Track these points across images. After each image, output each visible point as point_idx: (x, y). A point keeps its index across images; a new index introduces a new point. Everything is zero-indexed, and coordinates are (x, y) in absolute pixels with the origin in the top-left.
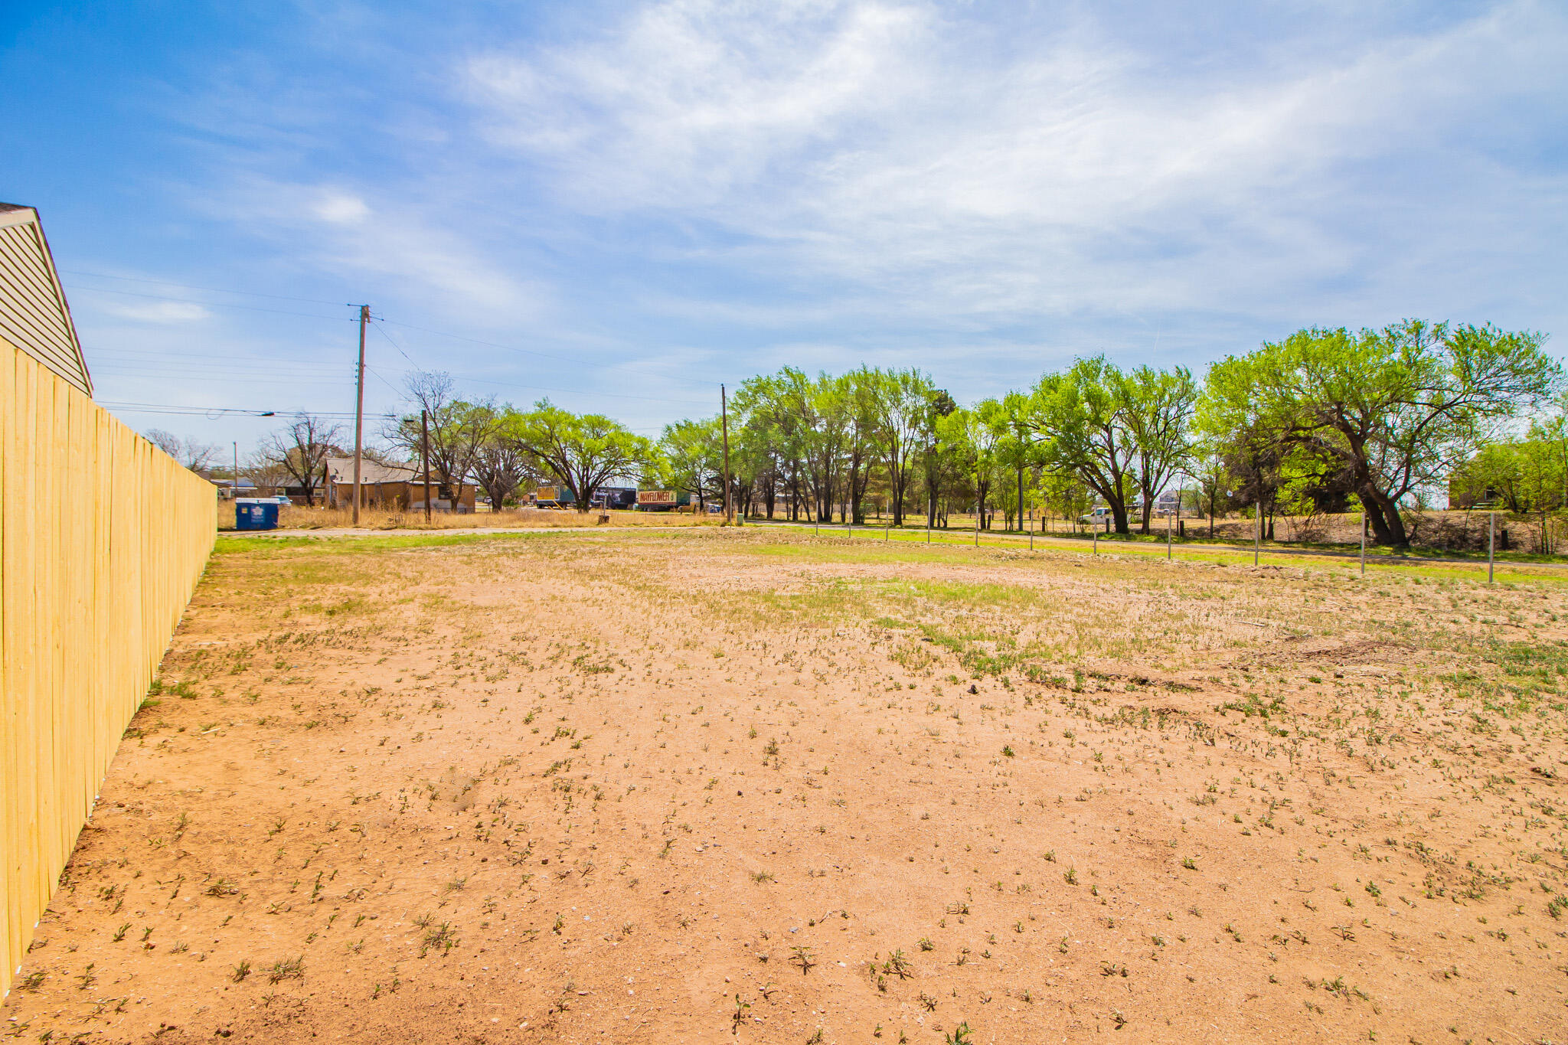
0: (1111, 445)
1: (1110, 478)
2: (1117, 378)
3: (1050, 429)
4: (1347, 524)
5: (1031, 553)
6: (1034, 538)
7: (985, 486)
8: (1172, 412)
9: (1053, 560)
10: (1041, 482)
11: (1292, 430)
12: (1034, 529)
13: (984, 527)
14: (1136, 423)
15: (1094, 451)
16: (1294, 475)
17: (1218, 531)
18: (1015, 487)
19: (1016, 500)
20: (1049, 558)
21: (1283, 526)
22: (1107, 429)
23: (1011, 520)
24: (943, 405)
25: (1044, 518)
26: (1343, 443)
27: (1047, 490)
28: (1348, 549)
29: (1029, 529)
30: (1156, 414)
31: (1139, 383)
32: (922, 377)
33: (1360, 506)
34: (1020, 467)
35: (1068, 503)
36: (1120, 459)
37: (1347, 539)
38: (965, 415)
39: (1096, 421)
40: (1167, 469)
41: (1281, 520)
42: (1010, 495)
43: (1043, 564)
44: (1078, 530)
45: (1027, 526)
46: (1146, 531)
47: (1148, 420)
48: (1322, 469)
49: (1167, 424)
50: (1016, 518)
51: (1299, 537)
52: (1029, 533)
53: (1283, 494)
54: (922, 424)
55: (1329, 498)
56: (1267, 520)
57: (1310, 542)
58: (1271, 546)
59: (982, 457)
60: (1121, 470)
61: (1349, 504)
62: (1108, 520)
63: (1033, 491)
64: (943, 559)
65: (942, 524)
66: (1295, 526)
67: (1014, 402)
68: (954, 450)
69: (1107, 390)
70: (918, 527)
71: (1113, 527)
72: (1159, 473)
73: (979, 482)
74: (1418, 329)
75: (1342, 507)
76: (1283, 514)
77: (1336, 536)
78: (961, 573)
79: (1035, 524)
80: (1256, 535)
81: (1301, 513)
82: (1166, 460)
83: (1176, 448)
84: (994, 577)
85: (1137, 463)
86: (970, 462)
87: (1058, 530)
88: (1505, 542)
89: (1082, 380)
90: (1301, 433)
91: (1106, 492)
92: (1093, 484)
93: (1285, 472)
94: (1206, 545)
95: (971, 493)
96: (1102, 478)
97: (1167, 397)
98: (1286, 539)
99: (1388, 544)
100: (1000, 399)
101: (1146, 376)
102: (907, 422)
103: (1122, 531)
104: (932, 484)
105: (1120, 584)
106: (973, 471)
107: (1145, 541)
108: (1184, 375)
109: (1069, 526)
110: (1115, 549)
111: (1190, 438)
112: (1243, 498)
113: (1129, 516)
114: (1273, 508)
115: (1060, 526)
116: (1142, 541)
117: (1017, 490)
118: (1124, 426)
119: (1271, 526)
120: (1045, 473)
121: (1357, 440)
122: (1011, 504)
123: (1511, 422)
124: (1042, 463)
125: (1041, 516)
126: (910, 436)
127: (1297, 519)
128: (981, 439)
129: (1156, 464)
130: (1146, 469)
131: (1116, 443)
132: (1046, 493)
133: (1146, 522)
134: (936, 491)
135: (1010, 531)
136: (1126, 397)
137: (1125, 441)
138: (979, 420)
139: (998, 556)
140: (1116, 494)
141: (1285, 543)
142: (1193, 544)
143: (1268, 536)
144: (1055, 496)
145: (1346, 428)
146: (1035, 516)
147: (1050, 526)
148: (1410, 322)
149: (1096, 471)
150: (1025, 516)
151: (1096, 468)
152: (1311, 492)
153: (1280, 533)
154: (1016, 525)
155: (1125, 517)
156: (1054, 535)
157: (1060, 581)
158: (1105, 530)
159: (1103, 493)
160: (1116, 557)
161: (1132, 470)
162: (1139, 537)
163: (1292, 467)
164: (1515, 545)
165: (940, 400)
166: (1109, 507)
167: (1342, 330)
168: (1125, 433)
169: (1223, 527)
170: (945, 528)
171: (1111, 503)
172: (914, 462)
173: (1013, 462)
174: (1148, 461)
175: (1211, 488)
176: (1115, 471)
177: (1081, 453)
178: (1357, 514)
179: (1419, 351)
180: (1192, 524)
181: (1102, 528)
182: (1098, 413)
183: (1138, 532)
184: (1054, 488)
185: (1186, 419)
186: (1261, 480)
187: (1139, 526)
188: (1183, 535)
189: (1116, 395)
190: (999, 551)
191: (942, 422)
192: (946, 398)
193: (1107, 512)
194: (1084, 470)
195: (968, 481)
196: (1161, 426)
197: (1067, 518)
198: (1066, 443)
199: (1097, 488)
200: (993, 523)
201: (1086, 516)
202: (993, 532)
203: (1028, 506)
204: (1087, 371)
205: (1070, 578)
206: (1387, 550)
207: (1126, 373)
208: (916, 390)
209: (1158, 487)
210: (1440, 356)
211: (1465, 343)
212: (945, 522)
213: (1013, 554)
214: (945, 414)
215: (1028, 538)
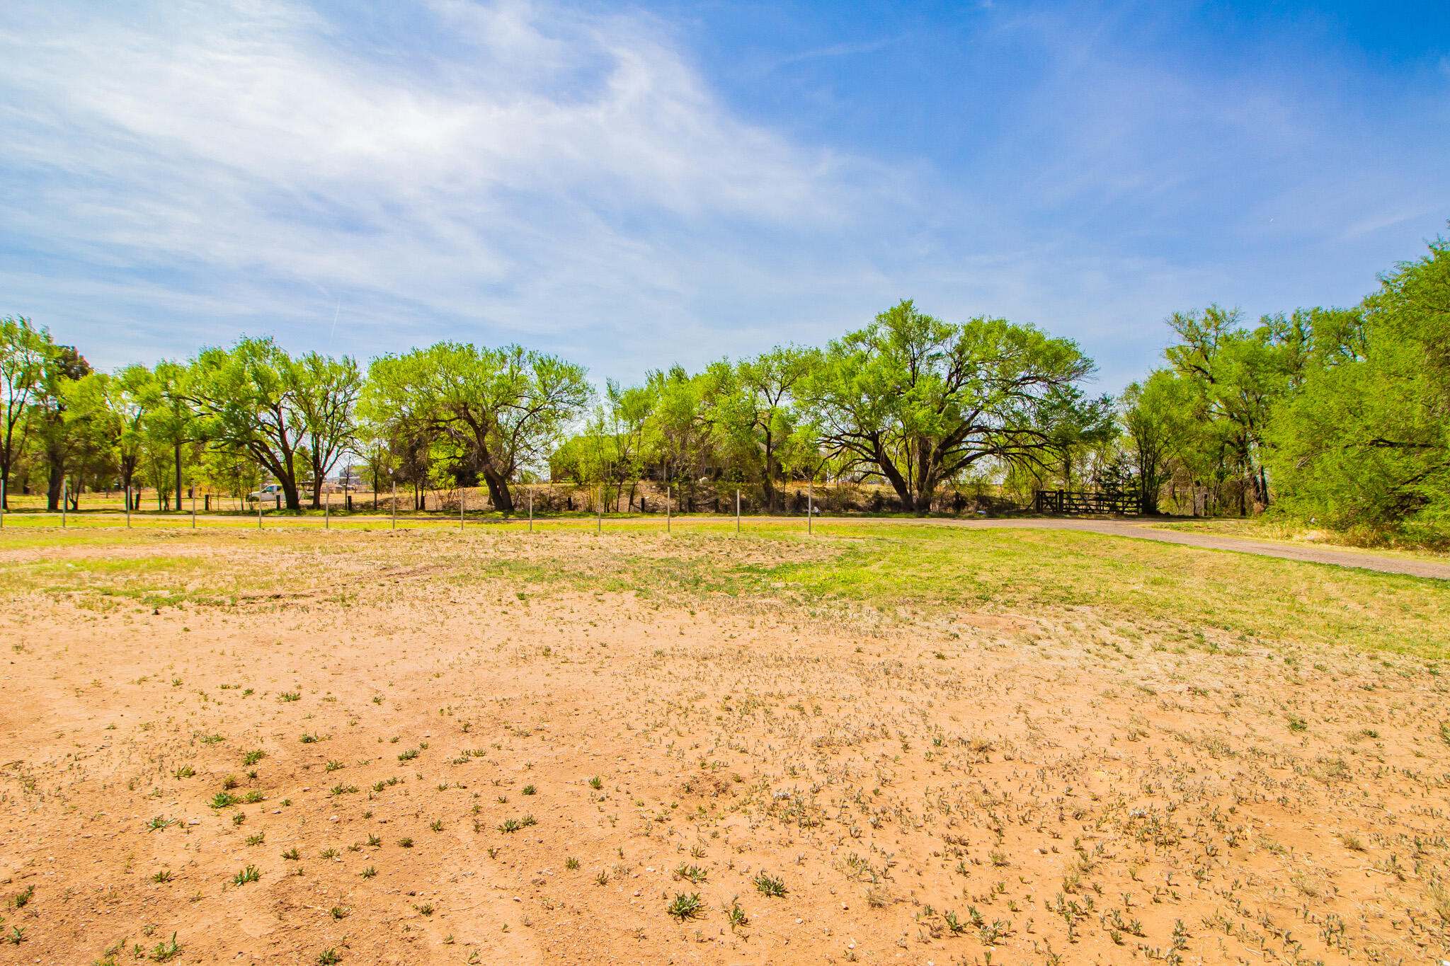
0: (281, 424)
1: (280, 456)
2: (285, 362)
3: (213, 404)
4: (478, 496)
5: (194, 531)
6: (197, 517)
7: (130, 462)
8: (340, 396)
9: (218, 535)
10: (203, 458)
11: (433, 422)
12: (197, 508)
13: (133, 507)
14: (305, 403)
15: (264, 429)
16: (440, 457)
17: (381, 504)
18: (171, 463)
19: (173, 478)
20: (213, 534)
21: (432, 499)
22: (275, 408)
23: (166, 499)
24: (71, 366)
25: (207, 497)
26: (471, 434)
27: (211, 467)
28: (475, 514)
29: (191, 509)
30: (325, 399)
31: (307, 368)
32: (37, 329)
33: (484, 482)
34: (178, 444)
35: (235, 480)
36: (291, 437)
37: (477, 508)
38: (103, 380)
39: (264, 401)
40: (336, 448)
41: (430, 493)
42: (165, 472)
43: (206, 539)
44: (247, 508)
45: (187, 504)
46: (317, 506)
47: (317, 402)
48: (460, 453)
49: (335, 408)
50: (173, 496)
51: (444, 507)
52: (190, 513)
53: (433, 472)
54: (38, 385)
55: (465, 477)
56: (420, 493)
57: (451, 510)
58: (422, 514)
59: (126, 430)
60: (291, 448)
61: (478, 480)
62: (278, 497)
63: (194, 468)
64: (90, 541)
65: (71, 506)
66: (441, 498)
67: (168, 372)
68: (87, 419)
69: (276, 372)
70: (36, 511)
71: (283, 504)
72: (329, 453)
73: (124, 458)
74: (520, 353)
75: (475, 483)
76: (432, 489)
77: (470, 505)
78: (119, 551)
79: (197, 502)
80: (411, 507)
81: (445, 488)
82: (334, 440)
83: (345, 430)
84: (157, 551)
85: (307, 441)
86: (112, 433)
87: (225, 509)
88: (571, 506)
89: (248, 359)
90: (442, 425)
91: (276, 470)
92: (263, 461)
93: (433, 454)
94: (369, 516)
95: (113, 469)
96: (272, 456)
97: (335, 384)
98: (434, 509)
99: (501, 510)
100: (152, 368)
101: (314, 362)
102: (14, 382)
103: (293, 506)
104: (55, 457)
105: (278, 549)
106: (114, 444)
107: (315, 515)
108: (350, 366)
109: (237, 503)
110: (281, 524)
111: (356, 421)
112: (402, 475)
113: (300, 492)
114: (427, 484)
115: (227, 503)
116: (311, 515)
117: (174, 466)
118: (294, 406)
119: (423, 498)
120: (207, 449)
121: (481, 431)
122: (166, 482)
123: (571, 424)
124: (204, 439)
125: (204, 494)
126: (20, 398)
127: (443, 492)
128: (126, 407)
129: (326, 443)
130: (316, 448)
131: (286, 423)
132: (209, 470)
133: (316, 498)
134: (61, 466)
135: (167, 511)
136: (294, 381)
137: (294, 422)
138: (123, 388)
139: (156, 535)
140: (286, 470)
141: (432, 512)
142: (357, 516)
143: (421, 506)
144: (220, 473)
145: (472, 422)
146: (196, 493)
147: (214, 504)
148: (516, 346)
149: (265, 448)
150: (185, 494)
151: (265, 446)
152: (452, 470)
153: (430, 505)
154: (173, 505)
155: (296, 494)
156: (219, 513)
157: (223, 550)
158: (275, 507)
159: (273, 470)
160: (280, 530)
161: (303, 449)
162: (309, 512)
163: (438, 450)
164: (576, 507)
165: (65, 358)
166: (281, 485)
167: (471, 345)
168: (293, 414)
169: (386, 501)
170: (75, 510)
171: (282, 481)
172: (27, 430)
173: (169, 437)
174: (318, 441)
175: (375, 465)
176: (285, 449)
177: (249, 430)
178: (484, 488)
179: (520, 369)
180: (358, 498)
181: (273, 505)
182: (266, 393)
183: (309, 507)
184: (219, 465)
185: (353, 404)
186: (414, 461)
187: (311, 502)
188: (350, 508)
189: (284, 377)
190: (157, 531)
191: (68, 387)
192: (74, 357)
193: (279, 489)
194: (252, 447)
195: (108, 456)
196: (330, 409)
197: (235, 496)
198: (231, 419)
199: (267, 465)
200: (141, 504)
201: (255, 493)
202: (144, 513)
203: (189, 482)
204: (252, 351)
205: (233, 548)
206: (499, 514)
207: (295, 356)
208: (27, 341)
209: (328, 465)
210: (529, 373)
211: (544, 367)
212: (76, 504)
213: (174, 532)
214: (75, 377)
215: (190, 517)
